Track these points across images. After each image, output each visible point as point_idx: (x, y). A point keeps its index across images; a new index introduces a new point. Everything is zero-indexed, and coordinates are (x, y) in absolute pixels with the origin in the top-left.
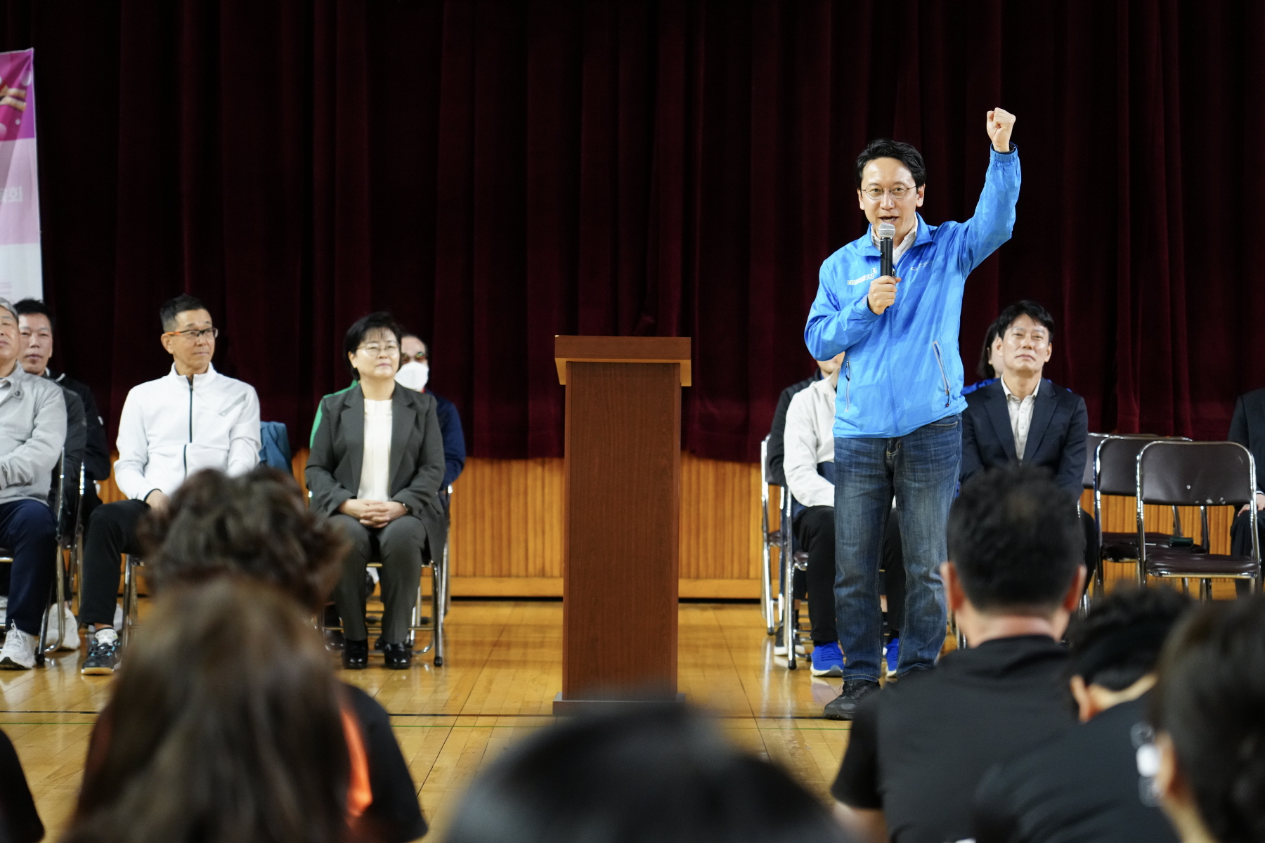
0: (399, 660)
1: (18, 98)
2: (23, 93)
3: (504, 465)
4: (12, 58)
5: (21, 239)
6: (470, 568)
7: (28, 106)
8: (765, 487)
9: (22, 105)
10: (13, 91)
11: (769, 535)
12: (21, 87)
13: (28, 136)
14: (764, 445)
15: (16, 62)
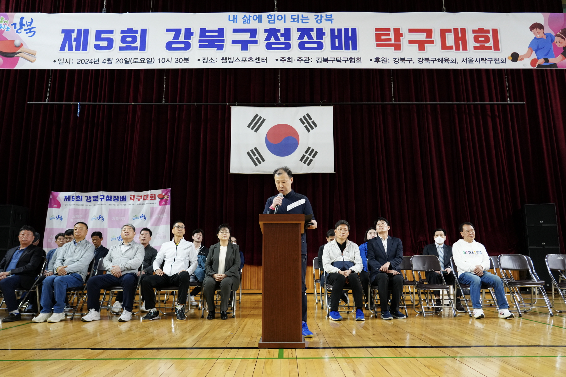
0: (224, 317)
1: (167, 197)
2: (168, 196)
3: (260, 267)
4: (167, 190)
5: (167, 224)
6: (253, 288)
7: (169, 199)
8: (314, 270)
9: (168, 199)
10: (167, 196)
11: (315, 280)
12: (168, 195)
13: (169, 204)
14: (313, 261)
15: (167, 191)
